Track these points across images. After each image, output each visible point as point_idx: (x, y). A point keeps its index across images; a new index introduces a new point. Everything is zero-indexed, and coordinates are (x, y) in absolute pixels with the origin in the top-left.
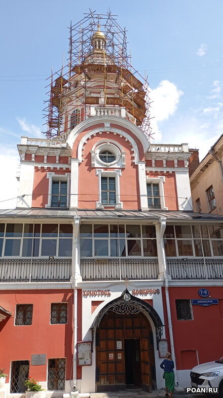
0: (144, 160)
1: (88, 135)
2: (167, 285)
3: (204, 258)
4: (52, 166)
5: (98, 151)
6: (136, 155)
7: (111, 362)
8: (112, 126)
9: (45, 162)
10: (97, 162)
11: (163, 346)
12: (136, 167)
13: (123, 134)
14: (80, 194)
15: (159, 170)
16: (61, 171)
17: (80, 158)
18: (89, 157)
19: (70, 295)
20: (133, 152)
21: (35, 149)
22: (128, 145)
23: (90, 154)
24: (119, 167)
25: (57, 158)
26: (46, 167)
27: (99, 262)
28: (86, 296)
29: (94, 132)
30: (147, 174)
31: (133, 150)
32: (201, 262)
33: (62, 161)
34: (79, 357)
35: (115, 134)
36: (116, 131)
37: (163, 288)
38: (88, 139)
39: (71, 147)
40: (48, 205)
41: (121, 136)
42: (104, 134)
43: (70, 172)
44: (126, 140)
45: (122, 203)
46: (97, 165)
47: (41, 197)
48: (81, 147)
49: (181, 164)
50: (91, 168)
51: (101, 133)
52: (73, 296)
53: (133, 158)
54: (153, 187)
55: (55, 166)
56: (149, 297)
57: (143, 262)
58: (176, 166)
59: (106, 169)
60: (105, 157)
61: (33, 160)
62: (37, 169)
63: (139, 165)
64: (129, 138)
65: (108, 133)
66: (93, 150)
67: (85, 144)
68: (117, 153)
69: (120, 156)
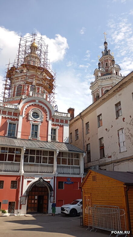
0: (51, 119)
1: (28, 105)
2: (56, 176)
3: (71, 166)
4: (9, 117)
5: (32, 113)
6: (48, 116)
7: (33, 203)
8: (39, 102)
9: (7, 114)
10: (31, 118)
11: (52, 198)
12: (48, 122)
13: (44, 106)
14: (22, 132)
15: (57, 123)
16: (14, 120)
17: (24, 115)
18: (27, 115)
19: (19, 178)
20: (47, 115)
21: (3, 108)
22: (45, 111)
23: (28, 114)
24: (40, 121)
25: (13, 113)
26: (7, 117)
27: (31, 165)
28: (25, 179)
29: (31, 104)
30: (52, 125)
31: (47, 114)
32: (69, 167)
33: (14, 115)
34: (21, 201)
35: (40, 106)
36: (41, 104)
37: (54, 177)
38: (28, 107)
39: (20, 110)
40: (7, 135)
41: (43, 107)
42: (35, 105)
43: (18, 120)
44: (45, 109)
45: (40, 137)
46: (31, 119)
47: (4, 131)
48: (24, 110)
49: (66, 122)
50: (28, 120)
51: (34, 104)
52: (20, 178)
53: (47, 118)
54: (54, 131)
55: (11, 117)
56: (49, 180)
57: (48, 166)
58: (64, 122)
59: (34, 121)
60: (35, 115)
61: (1, 113)
62: (3, 117)
63: (49, 121)
64: (46, 108)
65: (37, 105)
66: (30, 112)
67: (26, 109)
68: (40, 114)
69: (41, 116)
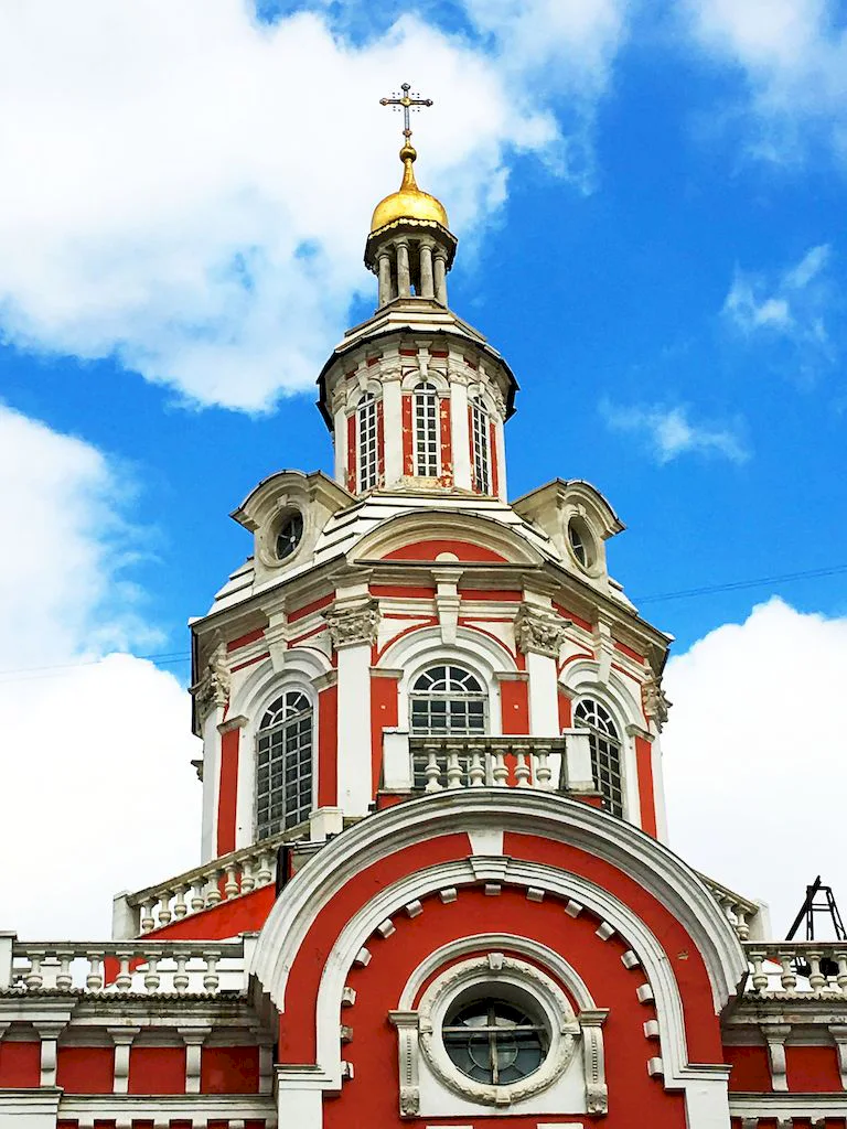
0: (718, 1058)
1: (378, 912)
4: (159, 1113)
8: (520, 845)
9: (120, 1087)
10: (435, 1084)
12: (672, 1103)
13: (583, 893)
17: (332, 1064)
20: (648, 1009)
21: (61, 1013)
23: (388, 1030)
25: (194, 1060)
26: (124, 1118)
29: (409, 893)
31: (646, 992)
35: (536, 895)
38: (375, 941)
39: (279, 1000)
41: (573, 910)
42: (471, 902)
44: (606, 930)
46: (432, 1103)
48: (333, 991)
51: (450, 896)
53: (650, 1046)
55: (181, 1111)
61: (48, 1080)
63: (692, 1090)
65: (493, 890)
66: (405, 1005)
67: (356, 968)
68: (554, 1015)
69: (569, 1040)
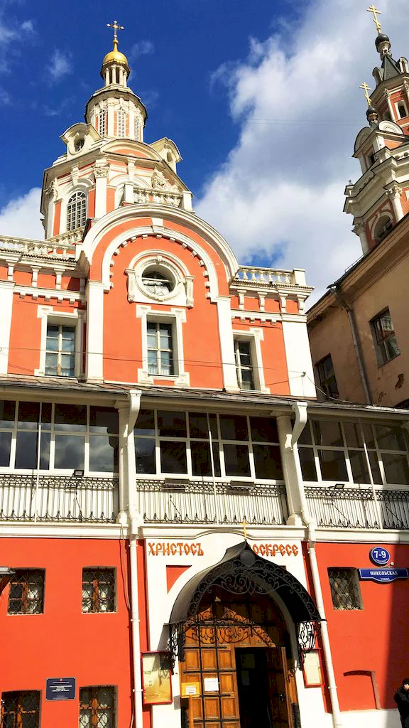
0: (227, 293)
1: (122, 238)
2: (312, 538)
4: (47, 294)
5: (140, 270)
6: (213, 283)
9: (34, 285)
10: (139, 289)
13: (187, 242)
14: (107, 354)
15: (253, 316)
17: (107, 282)
20: (206, 278)
22: (196, 264)
23: (125, 274)
24: (181, 304)
25: (59, 279)
26: (36, 294)
28: (155, 554)
29: (132, 234)
30: (232, 322)
31: (205, 273)
35: (173, 240)
36: (174, 236)
37: (305, 544)
38: (121, 247)
39: (90, 260)
40: (41, 370)
41: (184, 245)
44: (194, 254)
45: (187, 374)
46: (138, 297)
48: (108, 260)
51: (144, 236)
53: (207, 289)
55: (55, 294)
58: (283, 311)
59: (156, 306)
61: (11, 278)
62: (17, 298)
63: (220, 303)
64: (197, 250)
65: (159, 236)
66: (131, 267)
67: (115, 254)
68: (177, 277)
69: (182, 285)
